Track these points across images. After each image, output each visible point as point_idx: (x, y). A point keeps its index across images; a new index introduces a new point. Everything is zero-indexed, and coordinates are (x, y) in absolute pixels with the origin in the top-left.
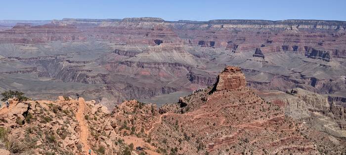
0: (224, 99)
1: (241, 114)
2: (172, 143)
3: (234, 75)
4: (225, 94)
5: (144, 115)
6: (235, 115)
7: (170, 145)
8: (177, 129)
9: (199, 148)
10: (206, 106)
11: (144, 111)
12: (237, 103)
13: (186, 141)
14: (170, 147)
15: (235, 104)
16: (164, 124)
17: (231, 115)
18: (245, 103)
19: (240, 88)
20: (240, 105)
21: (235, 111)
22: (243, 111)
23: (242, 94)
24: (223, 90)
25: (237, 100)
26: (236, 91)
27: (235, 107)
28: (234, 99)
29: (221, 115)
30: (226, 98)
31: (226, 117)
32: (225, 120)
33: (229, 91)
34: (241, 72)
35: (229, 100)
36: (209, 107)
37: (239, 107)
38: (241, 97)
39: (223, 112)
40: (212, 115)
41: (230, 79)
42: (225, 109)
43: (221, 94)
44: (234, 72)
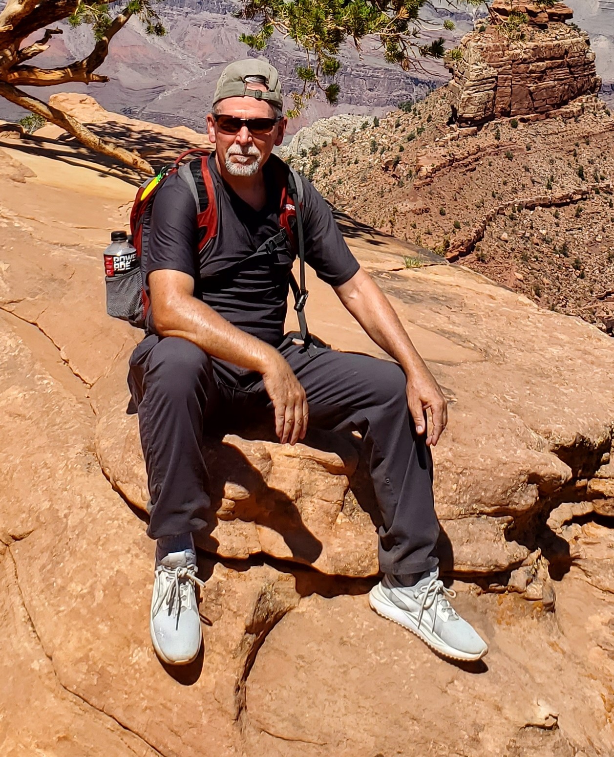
0: (500, 162)
1: (593, 243)
3: (542, 39)
4: (503, 138)
6: (564, 251)
10: (420, 204)
12: (569, 185)
15: (558, 193)
17: (544, 247)
18: (606, 182)
19: (574, 106)
20: (584, 193)
21: (562, 228)
22: (600, 225)
23: (587, 139)
24: (492, 117)
25: (566, 168)
26: (554, 125)
27: (562, 203)
28: (552, 162)
29: (500, 251)
30: (510, 157)
31: (525, 258)
32: (520, 276)
33: (521, 126)
34: (575, 28)
35: (527, 170)
36: (435, 210)
37: (581, 204)
38: (585, 154)
39: (505, 236)
40: (456, 253)
41: (524, 61)
42: (512, 218)
43: (485, 138)
44: (543, 27)
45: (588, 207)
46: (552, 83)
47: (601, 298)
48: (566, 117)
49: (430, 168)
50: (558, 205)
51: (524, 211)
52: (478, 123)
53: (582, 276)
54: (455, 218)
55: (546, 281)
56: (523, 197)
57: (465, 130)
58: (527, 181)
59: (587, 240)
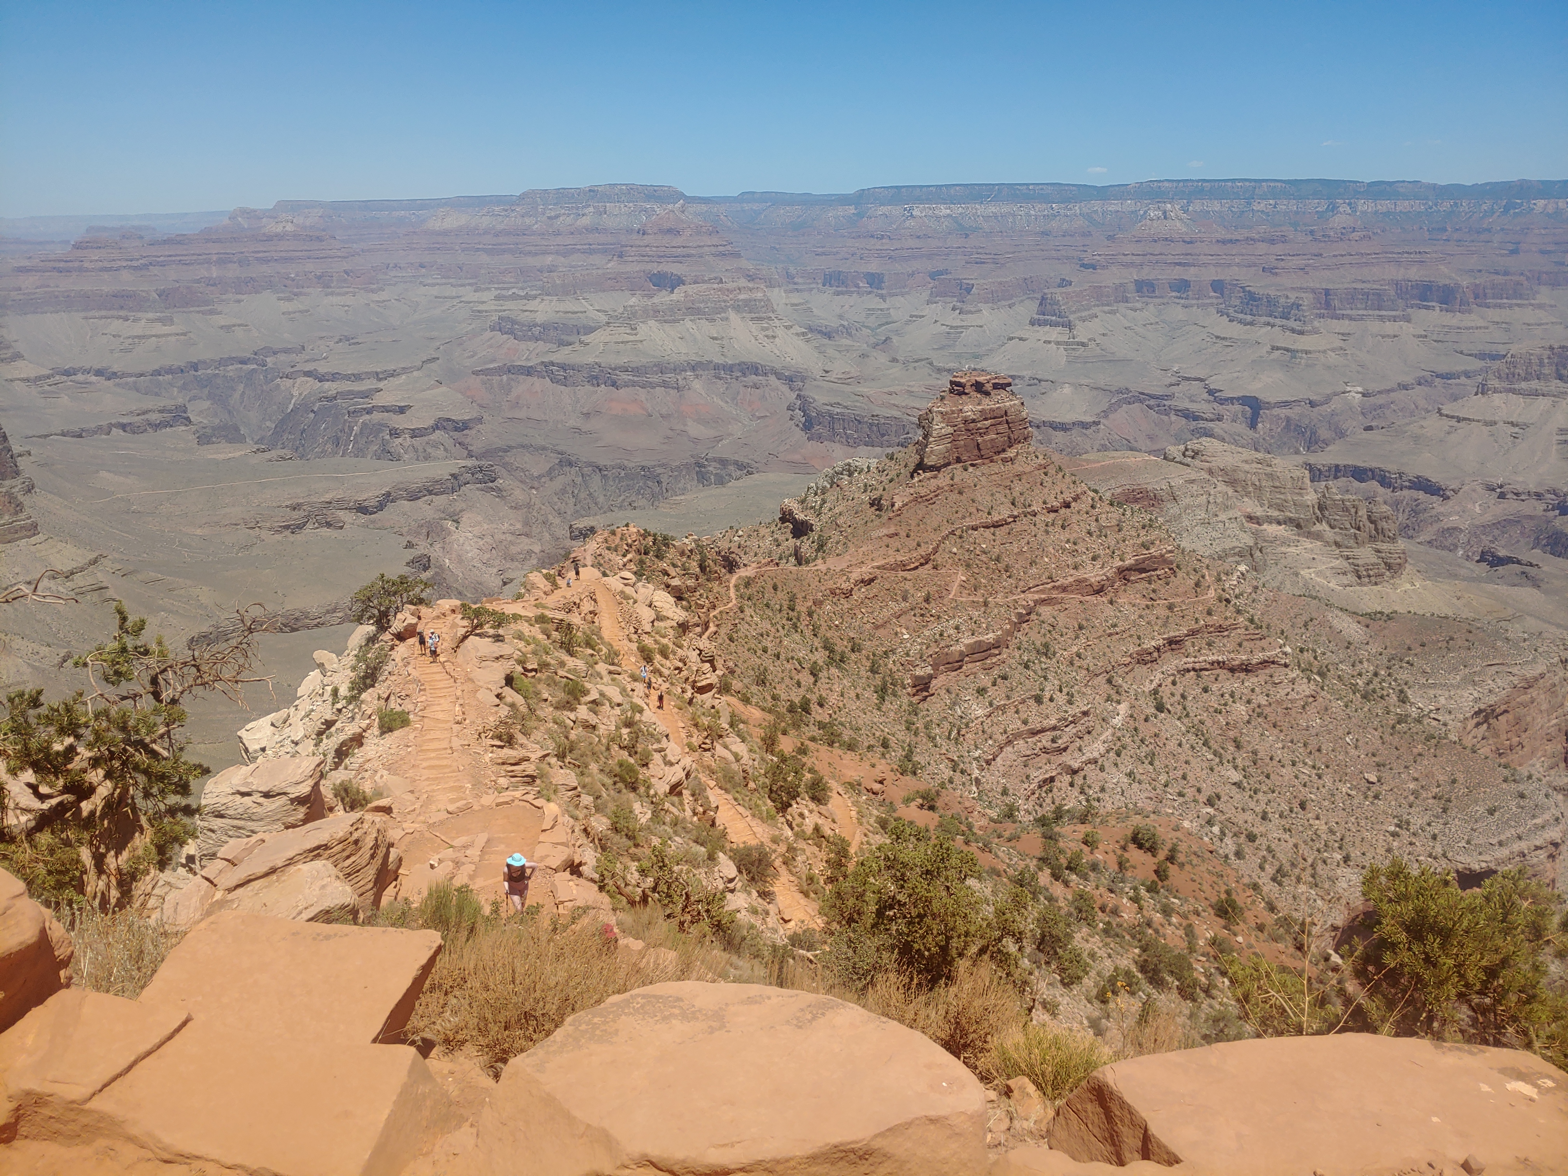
0: (954, 496)
1: (1021, 552)
2: (787, 681)
3: (988, 404)
4: (957, 480)
5: (676, 582)
6: (998, 559)
7: (781, 691)
8: (795, 627)
9: (882, 692)
10: (892, 530)
11: (674, 566)
12: (1004, 512)
13: (834, 671)
14: (783, 696)
15: (996, 517)
16: (748, 611)
17: (983, 557)
18: (1033, 508)
19: (1011, 453)
20: (1016, 517)
21: (998, 542)
22: (1026, 541)
23: (1019, 476)
24: (949, 464)
25: (1003, 499)
26: (995, 468)
27: (996, 525)
28: (992, 495)
29: (950, 561)
30: (960, 493)
31: (968, 566)
32: (964, 578)
33: (971, 469)
34: (1013, 393)
35: (973, 501)
36: (903, 534)
37: (1013, 525)
38: (1018, 488)
39: (955, 550)
40: (917, 564)
41: (973, 421)
42: (961, 537)
43: (943, 479)
44: (987, 394)
45: (1017, 527)
46: (995, 436)
47: (1024, 592)
48: (1005, 461)
49: (901, 504)
50: (994, 526)
51: (970, 532)
52: (938, 469)
53: (1009, 577)
54: (918, 539)
55: (983, 581)
56: (969, 522)
57: (928, 474)
58: (974, 510)
59: (1016, 550)
